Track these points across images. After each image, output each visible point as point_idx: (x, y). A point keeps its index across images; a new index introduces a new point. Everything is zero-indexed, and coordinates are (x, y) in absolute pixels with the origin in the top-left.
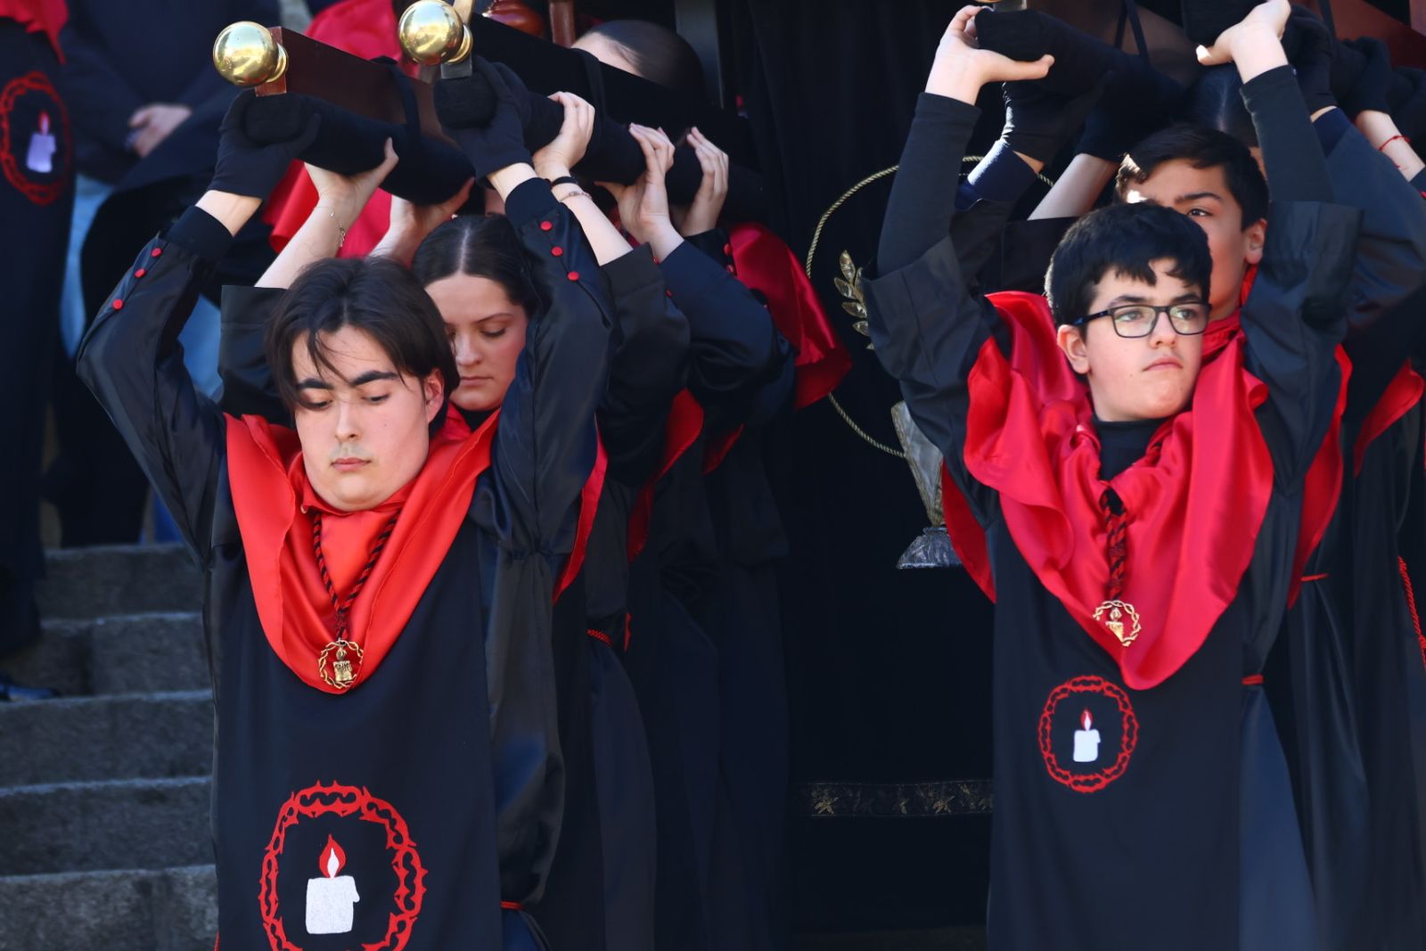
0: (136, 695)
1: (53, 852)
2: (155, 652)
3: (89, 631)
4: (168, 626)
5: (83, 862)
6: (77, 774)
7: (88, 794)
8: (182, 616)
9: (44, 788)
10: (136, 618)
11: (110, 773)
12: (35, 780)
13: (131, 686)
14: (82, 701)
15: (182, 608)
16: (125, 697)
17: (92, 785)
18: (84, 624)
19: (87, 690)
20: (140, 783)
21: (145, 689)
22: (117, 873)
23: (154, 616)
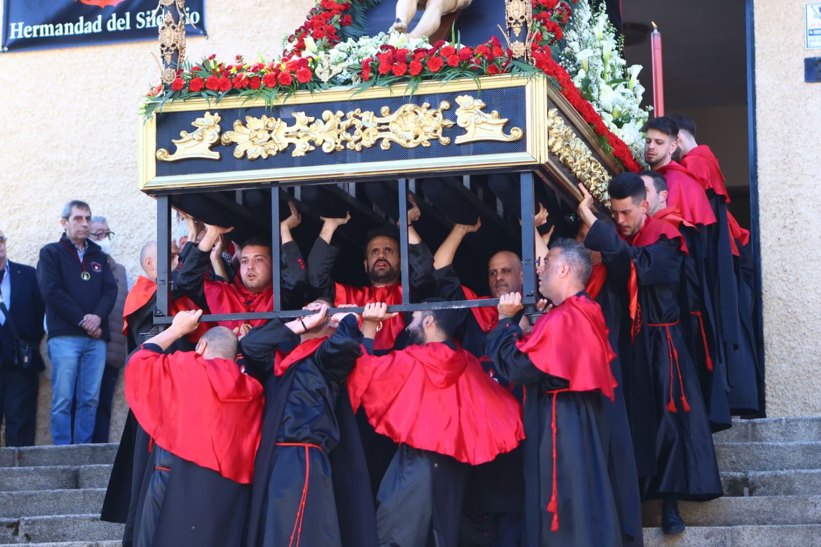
0: (91, 489)
1: (64, 535)
2: (98, 476)
3: (79, 469)
4: (103, 468)
5: (73, 538)
6: (72, 512)
7: (75, 518)
8: (107, 465)
9: (62, 516)
10: (93, 466)
11: (83, 512)
12: (60, 514)
13: (90, 486)
14: (75, 490)
15: (107, 464)
16: (88, 489)
17: (77, 515)
18: (77, 467)
19: (77, 487)
20: (91, 515)
21: (94, 487)
22: (83, 542)
23: (99, 465)
